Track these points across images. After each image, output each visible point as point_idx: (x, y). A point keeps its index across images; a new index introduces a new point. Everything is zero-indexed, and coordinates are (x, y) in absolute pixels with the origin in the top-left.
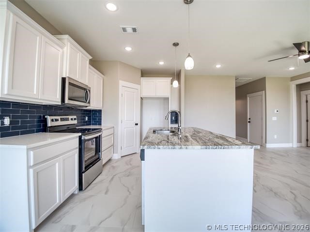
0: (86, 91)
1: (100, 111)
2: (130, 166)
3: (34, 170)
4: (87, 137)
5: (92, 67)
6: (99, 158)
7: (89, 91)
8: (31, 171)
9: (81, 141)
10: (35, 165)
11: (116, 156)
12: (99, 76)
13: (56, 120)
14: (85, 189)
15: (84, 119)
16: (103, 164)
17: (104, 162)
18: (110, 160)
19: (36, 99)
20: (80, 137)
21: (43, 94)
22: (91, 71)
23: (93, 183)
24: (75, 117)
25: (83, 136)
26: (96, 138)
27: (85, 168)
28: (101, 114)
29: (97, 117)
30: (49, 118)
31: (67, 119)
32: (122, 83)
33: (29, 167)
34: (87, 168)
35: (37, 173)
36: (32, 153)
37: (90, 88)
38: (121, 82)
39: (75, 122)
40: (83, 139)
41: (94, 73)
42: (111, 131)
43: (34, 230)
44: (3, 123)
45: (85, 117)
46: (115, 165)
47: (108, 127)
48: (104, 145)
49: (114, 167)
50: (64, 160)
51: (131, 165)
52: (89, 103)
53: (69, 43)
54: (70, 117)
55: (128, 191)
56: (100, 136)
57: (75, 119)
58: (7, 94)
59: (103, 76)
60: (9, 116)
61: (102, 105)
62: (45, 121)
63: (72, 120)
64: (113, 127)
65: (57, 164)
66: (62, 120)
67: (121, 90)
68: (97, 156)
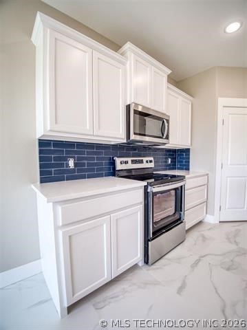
0: (163, 121)
1: (187, 151)
2: (234, 247)
3: (63, 233)
4: (156, 189)
5: (171, 86)
6: (180, 219)
7: (168, 121)
8: (60, 233)
9: (146, 194)
10: (64, 225)
11: (211, 219)
12: (184, 99)
13: (126, 162)
14: (152, 264)
15: (166, 162)
16: (186, 229)
17: (188, 226)
18: (200, 222)
19: (91, 135)
20: (146, 188)
21: (99, 129)
22: (170, 92)
23: (166, 257)
24: (152, 159)
25: (149, 187)
26: (176, 189)
27: (154, 233)
28: (189, 155)
29: (183, 158)
30: (118, 160)
31: (141, 162)
32: (222, 101)
33: (56, 228)
34: (157, 233)
35: (70, 237)
36: (59, 208)
37: (169, 116)
38: (220, 100)
39: (152, 165)
40: (149, 191)
41: (177, 95)
42: (203, 180)
43: (68, 308)
44: (67, 165)
45: (167, 158)
46: (207, 233)
47: (198, 174)
48: (189, 201)
49: (204, 238)
50: (117, 220)
51: (237, 243)
52: (167, 138)
53: (133, 55)
54: (145, 159)
55: (223, 311)
56: (182, 186)
57: (151, 161)
58: (51, 131)
59: (191, 98)
60: (74, 157)
61: (190, 142)
62: (113, 163)
63: (148, 163)
64: (207, 174)
65: (105, 225)
66: (133, 162)
67: (222, 113)
68: (177, 216)
